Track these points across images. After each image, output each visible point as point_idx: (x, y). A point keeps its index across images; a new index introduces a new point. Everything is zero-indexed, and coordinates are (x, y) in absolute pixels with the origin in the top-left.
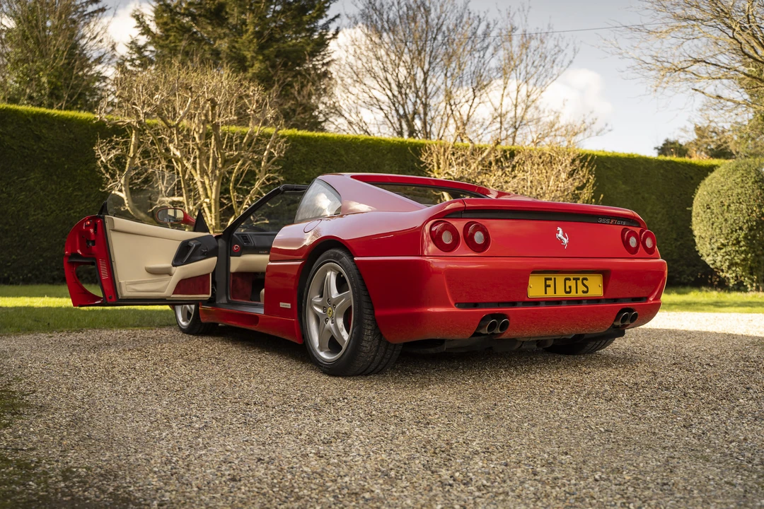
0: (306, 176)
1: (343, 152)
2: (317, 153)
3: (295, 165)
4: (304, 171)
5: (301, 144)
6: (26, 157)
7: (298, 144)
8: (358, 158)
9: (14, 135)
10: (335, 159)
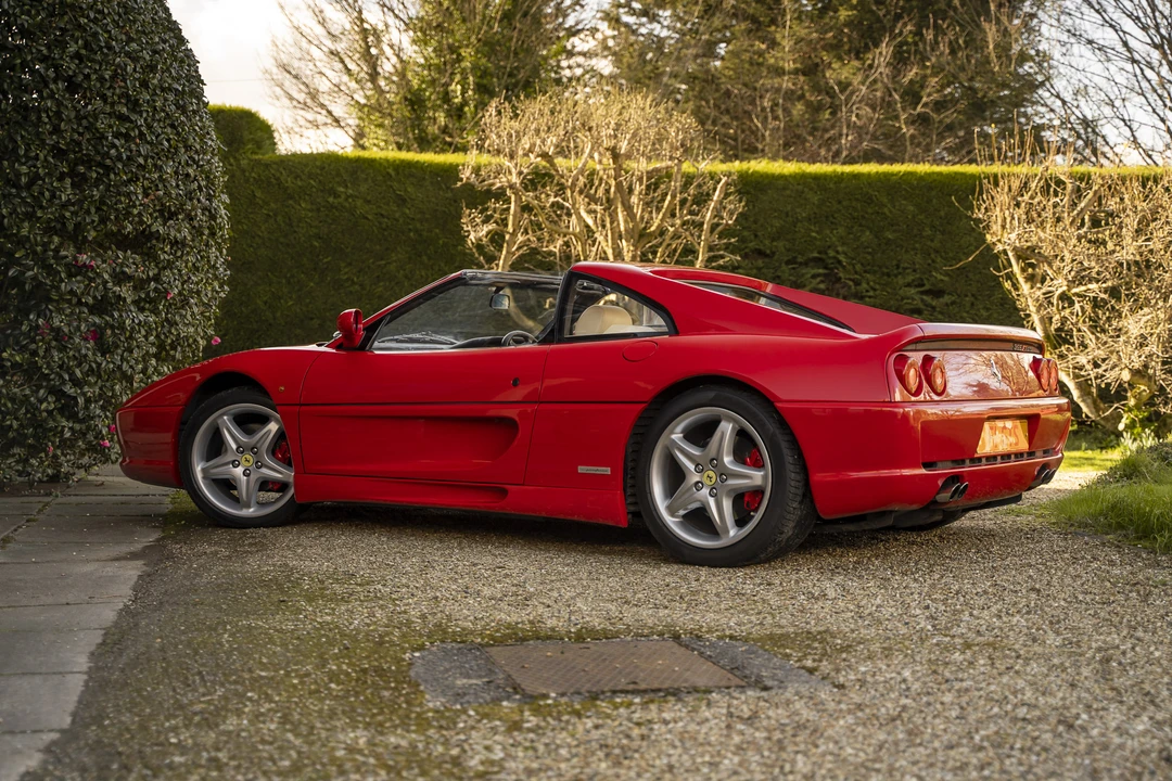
0: (818, 243)
1: (885, 200)
2: (840, 202)
3: (799, 224)
4: (814, 234)
5: (811, 189)
6: (385, 230)
7: (806, 190)
8: (911, 208)
9: (369, 198)
10: (870, 211)
